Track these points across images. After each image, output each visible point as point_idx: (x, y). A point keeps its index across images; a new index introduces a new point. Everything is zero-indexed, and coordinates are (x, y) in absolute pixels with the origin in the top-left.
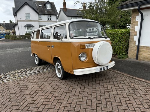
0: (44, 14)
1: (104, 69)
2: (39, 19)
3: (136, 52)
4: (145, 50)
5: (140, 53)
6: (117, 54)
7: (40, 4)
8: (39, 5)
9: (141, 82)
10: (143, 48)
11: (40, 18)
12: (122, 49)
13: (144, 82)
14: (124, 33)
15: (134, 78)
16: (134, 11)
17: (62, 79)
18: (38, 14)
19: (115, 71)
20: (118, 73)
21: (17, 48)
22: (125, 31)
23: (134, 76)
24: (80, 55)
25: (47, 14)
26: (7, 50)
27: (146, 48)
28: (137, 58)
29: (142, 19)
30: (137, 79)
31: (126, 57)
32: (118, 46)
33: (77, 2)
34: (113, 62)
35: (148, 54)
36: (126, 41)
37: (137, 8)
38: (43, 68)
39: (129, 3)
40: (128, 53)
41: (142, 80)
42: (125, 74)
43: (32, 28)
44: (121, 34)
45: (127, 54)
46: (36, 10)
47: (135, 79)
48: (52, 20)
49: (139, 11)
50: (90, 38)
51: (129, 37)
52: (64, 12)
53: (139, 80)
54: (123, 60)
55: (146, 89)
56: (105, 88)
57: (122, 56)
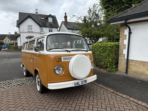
0: (46, 27)
1: (82, 83)
2: (41, 31)
3: (125, 66)
4: (134, 64)
5: (130, 67)
6: (107, 67)
7: (42, 17)
8: (42, 18)
9: (123, 99)
10: (132, 62)
11: (42, 30)
12: (112, 62)
13: (126, 98)
14: (113, 47)
15: (117, 93)
16: (122, 25)
17: (41, 93)
18: (40, 26)
19: (100, 85)
20: (102, 88)
21: (15, 58)
22: (114, 45)
23: (117, 92)
24: (55, 68)
25: (49, 26)
26: (5, 60)
27: (135, 62)
28: (127, 72)
29: (130, 33)
30: (120, 96)
31: (116, 71)
32: (107, 59)
33: (73, 16)
34: (96, 76)
35: (137, 68)
36: (116, 54)
37: (123, 22)
38: (28, 80)
39: (117, 17)
40: (118, 66)
41: (124, 96)
42: (109, 89)
44: (110, 47)
45: (118, 67)
46: (39, 23)
47: (118, 95)
49: (126, 25)
50: (67, 51)
51: (118, 51)
52: (65, 25)
53: (121, 96)
54: (112, 73)
55: (125, 107)
56: (82, 105)
57: (112, 70)
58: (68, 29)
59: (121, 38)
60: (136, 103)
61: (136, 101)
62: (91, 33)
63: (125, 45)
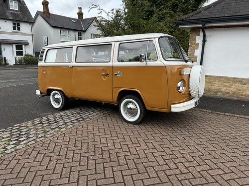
0: (6, 19)
4: (208, 80)
9: (229, 117)
13: (232, 116)
16: (193, 30)
23: (216, 111)
24: (178, 84)
29: (204, 41)
33: (94, 6)
35: (211, 85)
39: (189, 19)
41: (227, 114)
47: (220, 114)
49: (203, 29)
50: (185, 61)
52: (44, 18)
53: (224, 115)
58: (53, 27)
59: (191, 48)
60: (245, 118)
61: (242, 116)
63: (197, 57)
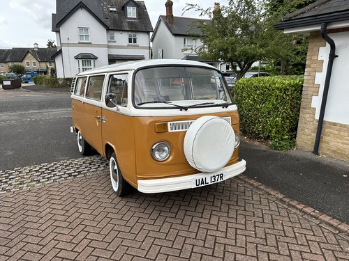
0: (121, 30)
1: (213, 180)
2: (109, 42)
3: (314, 135)
4: (336, 132)
5: (325, 138)
6: (269, 136)
7: (112, 6)
8: (111, 9)
9: (306, 216)
10: (331, 128)
11: (112, 38)
12: (282, 127)
13: (312, 216)
15: (291, 203)
16: (314, 35)
17: (120, 196)
18: (108, 29)
19: (252, 182)
20: (257, 188)
21: (54, 107)
22: (289, 84)
23: (292, 199)
24: (154, 148)
25: (127, 29)
26: (31, 111)
27: (338, 127)
28: (316, 151)
29: (333, 56)
30: (297, 209)
31: (291, 146)
32: (271, 119)
33: (190, 6)
34: (243, 162)
36: (292, 108)
37: (319, 28)
38: (90, 164)
39: (302, 16)
40: (296, 135)
41: (309, 210)
42: (272, 192)
43: (92, 61)
44: (280, 90)
45: (295, 137)
46: (104, 20)
47: (294, 207)
48: (138, 43)
49: (324, 36)
51: (299, 99)
52: (166, 24)
53: (301, 210)
54: (281, 152)
55: (308, 237)
56: (212, 227)
57: (280, 143)
58: (175, 35)
59: (310, 69)
60: (336, 228)
61: (335, 222)
62: (234, 50)
63: (318, 86)
